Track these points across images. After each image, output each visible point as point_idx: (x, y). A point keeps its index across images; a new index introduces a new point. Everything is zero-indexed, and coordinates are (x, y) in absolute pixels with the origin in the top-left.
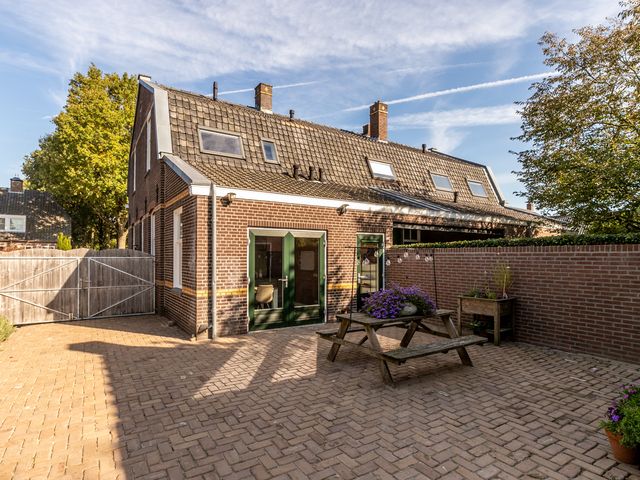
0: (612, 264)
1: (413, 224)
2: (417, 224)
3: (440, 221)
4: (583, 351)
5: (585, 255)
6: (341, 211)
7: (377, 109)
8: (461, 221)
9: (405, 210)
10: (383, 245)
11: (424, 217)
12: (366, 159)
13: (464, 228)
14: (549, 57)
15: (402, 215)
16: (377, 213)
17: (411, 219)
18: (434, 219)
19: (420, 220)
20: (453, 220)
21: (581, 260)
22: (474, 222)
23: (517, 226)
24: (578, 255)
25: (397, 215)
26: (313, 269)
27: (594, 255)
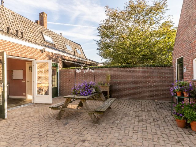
0: (138, 73)
1: (68, 60)
2: (69, 60)
3: (76, 60)
4: (131, 99)
5: (131, 70)
6: (42, 51)
7: (43, 15)
8: (82, 61)
9: (65, 55)
10: (58, 67)
11: (71, 58)
12: (42, 33)
13: (82, 63)
14: (106, 13)
15: (64, 56)
16: (55, 54)
17: (67, 58)
18: (74, 59)
19: (70, 59)
20: (79, 60)
21: (130, 72)
22: (85, 61)
23: (94, 64)
24: (129, 70)
25: (63, 56)
26: (22, 78)
27: (134, 70)
